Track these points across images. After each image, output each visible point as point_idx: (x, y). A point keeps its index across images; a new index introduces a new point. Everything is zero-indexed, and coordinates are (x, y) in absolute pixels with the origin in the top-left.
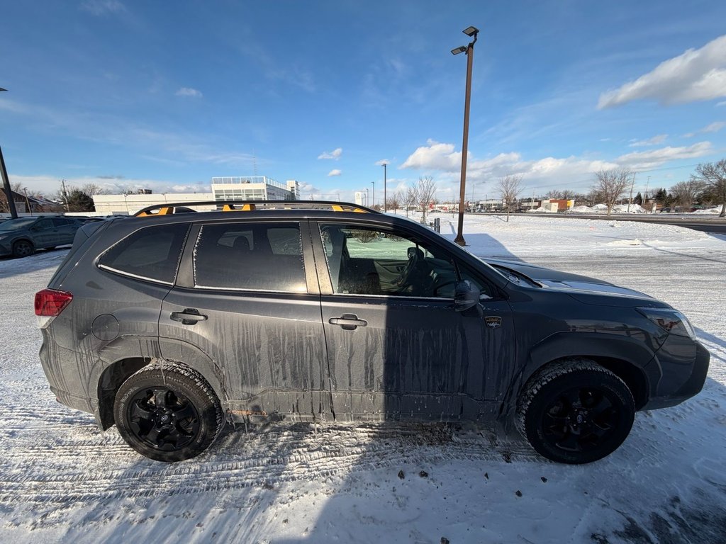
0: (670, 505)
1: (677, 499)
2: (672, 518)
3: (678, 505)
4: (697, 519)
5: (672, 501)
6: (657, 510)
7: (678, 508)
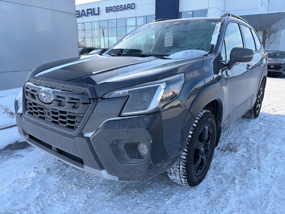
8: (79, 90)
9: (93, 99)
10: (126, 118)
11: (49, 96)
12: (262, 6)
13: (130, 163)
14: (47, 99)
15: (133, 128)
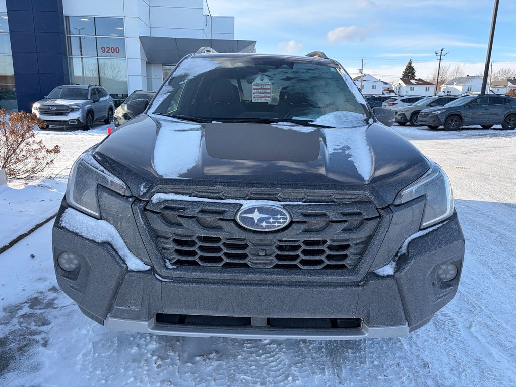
0: (46, 337)
1: (45, 345)
2: (38, 331)
3: (42, 342)
4: (25, 346)
5: (47, 341)
6: (49, 326)
7: (40, 340)
8: (349, 196)
9: (383, 209)
10: (431, 229)
11: (279, 216)
12: (206, 25)
13: (439, 298)
14: (274, 222)
15: (450, 243)
